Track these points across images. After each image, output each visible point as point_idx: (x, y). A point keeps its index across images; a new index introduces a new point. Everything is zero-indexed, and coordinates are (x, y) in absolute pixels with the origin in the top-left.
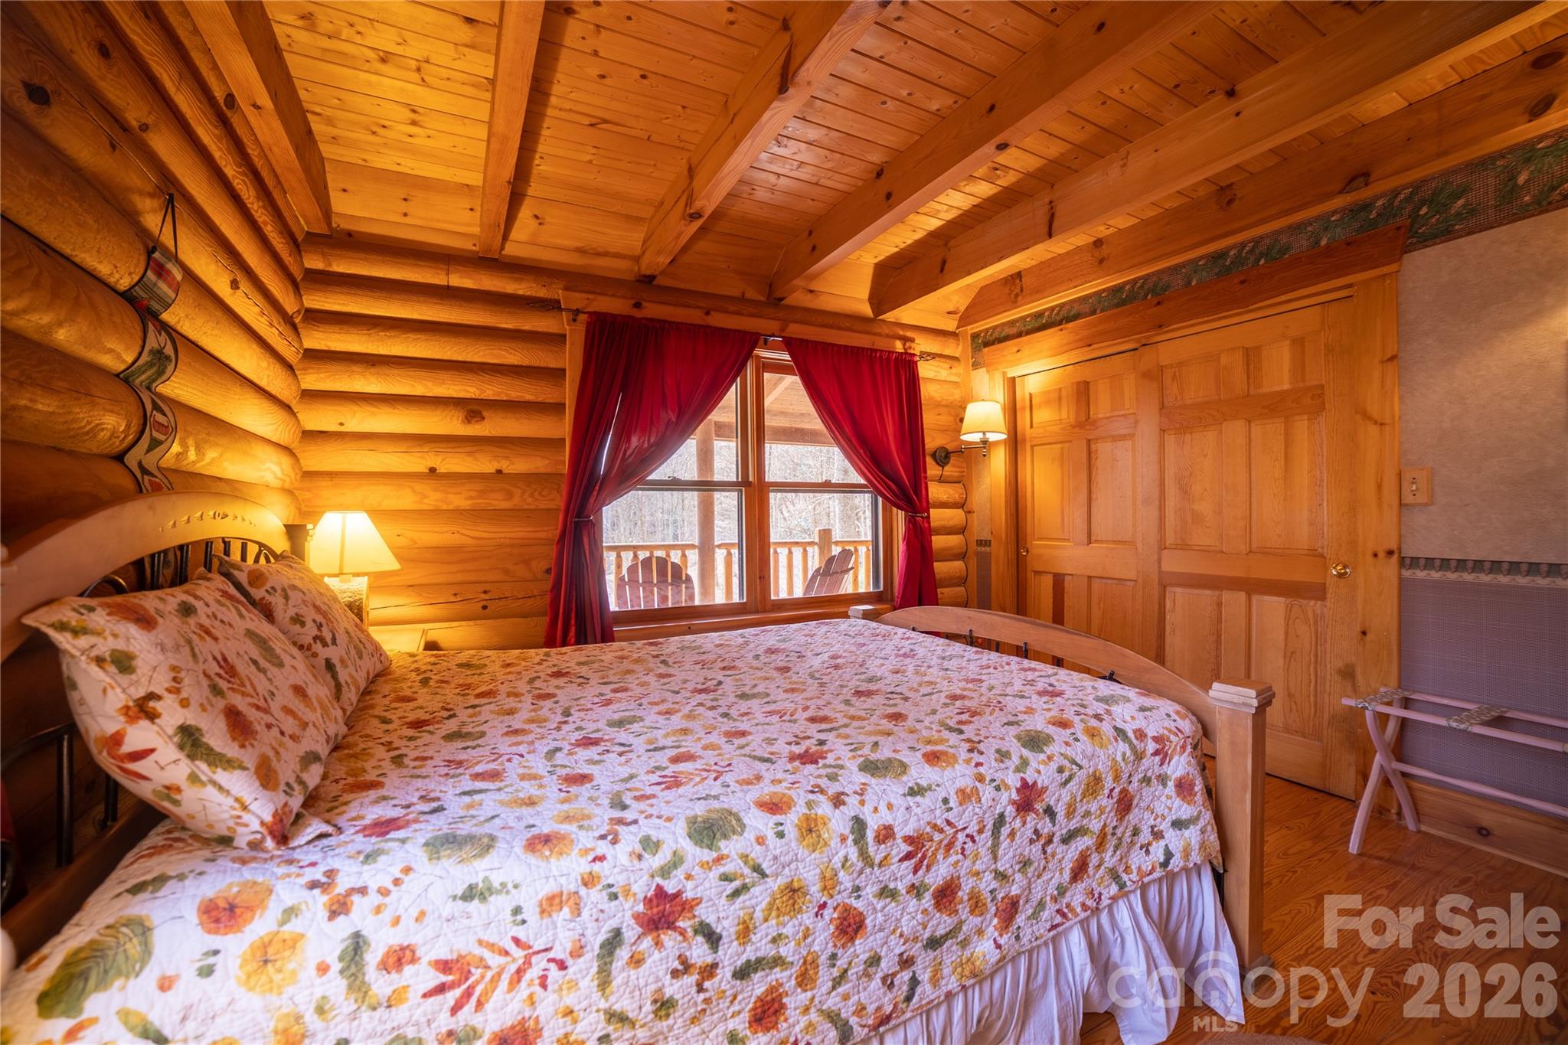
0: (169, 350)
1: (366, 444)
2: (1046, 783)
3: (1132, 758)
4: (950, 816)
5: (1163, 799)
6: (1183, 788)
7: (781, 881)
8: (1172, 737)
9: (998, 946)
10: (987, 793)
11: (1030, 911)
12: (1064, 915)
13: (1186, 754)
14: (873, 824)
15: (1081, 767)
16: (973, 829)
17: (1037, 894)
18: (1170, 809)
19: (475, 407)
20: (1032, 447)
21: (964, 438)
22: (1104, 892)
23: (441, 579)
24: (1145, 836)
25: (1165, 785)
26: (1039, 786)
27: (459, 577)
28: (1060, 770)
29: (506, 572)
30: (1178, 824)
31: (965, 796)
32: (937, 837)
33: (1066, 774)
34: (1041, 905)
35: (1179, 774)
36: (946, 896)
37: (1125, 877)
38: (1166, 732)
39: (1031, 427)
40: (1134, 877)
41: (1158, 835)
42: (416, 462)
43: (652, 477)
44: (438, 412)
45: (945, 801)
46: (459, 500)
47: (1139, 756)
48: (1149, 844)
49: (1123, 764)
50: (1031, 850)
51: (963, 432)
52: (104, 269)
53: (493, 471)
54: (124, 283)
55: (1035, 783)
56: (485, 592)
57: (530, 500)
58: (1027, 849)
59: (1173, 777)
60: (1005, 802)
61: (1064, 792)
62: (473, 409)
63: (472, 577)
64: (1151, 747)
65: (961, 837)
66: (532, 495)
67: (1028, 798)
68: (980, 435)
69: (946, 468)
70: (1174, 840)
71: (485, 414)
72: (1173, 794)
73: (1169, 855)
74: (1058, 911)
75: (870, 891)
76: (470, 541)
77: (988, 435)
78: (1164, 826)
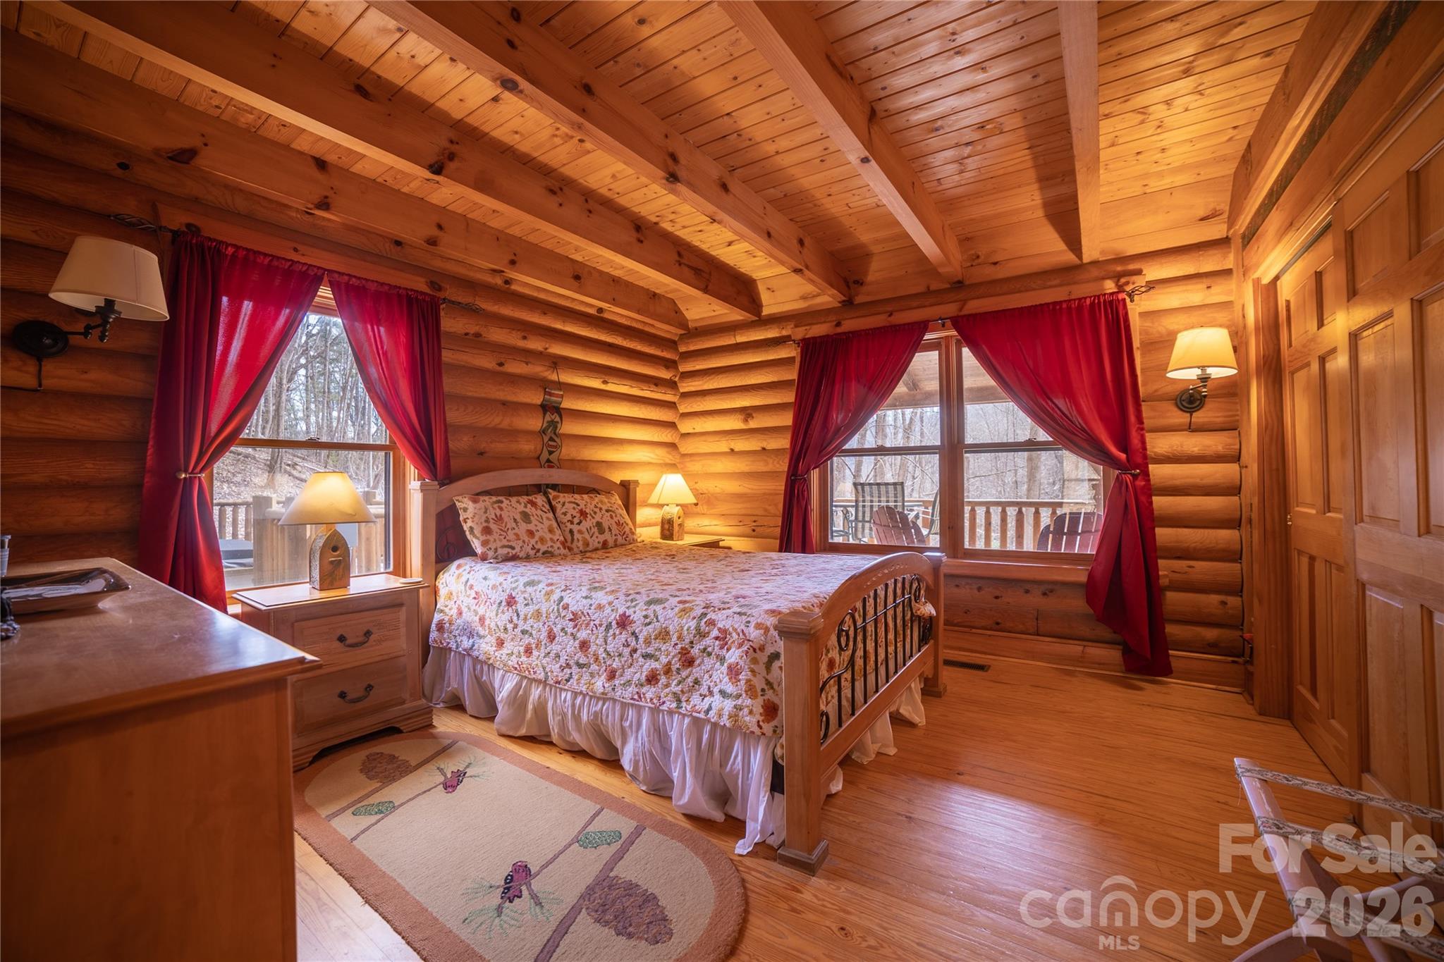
0: (558, 419)
1: (703, 438)
2: (635, 619)
3: (694, 632)
4: (590, 612)
5: (719, 672)
6: (734, 672)
7: (537, 608)
8: (734, 635)
9: (604, 687)
10: (608, 610)
11: (622, 682)
12: (640, 697)
13: (740, 650)
14: (565, 601)
15: (658, 621)
16: (597, 622)
17: (628, 675)
18: (721, 681)
19: (749, 411)
20: (1292, 373)
21: (1169, 375)
22: (668, 703)
23: (735, 512)
24: (704, 690)
25: (722, 664)
26: (631, 618)
27: (743, 512)
28: (646, 617)
29: (766, 510)
30: (722, 692)
31: (600, 607)
32: (583, 618)
33: (648, 620)
34: (628, 683)
35: (732, 660)
36: (584, 645)
37: (684, 704)
38: (731, 629)
39: (1290, 345)
40: (689, 708)
41: (711, 693)
42: (723, 446)
43: (847, 447)
44: (732, 416)
45: (591, 605)
46: (742, 465)
47: (702, 635)
48: (705, 696)
49: (686, 632)
50: (623, 650)
51: (1169, 369)
52: (528, 400)
53: (760, 449)
54: (539, 402)
55: (629, 616)
56: (755, 521)
57: (778, 466)
58: (621, 649)
59: (729, 661)
60: (613, 617)
61: (645, 629)
62: (747, 413)
63: (749, 512)
64: (715, 633)
65: (592, 623)
66: (778, 463)
67: (624, 622)
68: (1199, 372)
69: (1194, 414)
70: (717, 701)
71: (754, 415)
72: (725, 672)
73: (710, 709)
74: (638, 693)
75: (559, 626)
76: (749, 491)
77: (1209, 371)
78: (716, 690)
